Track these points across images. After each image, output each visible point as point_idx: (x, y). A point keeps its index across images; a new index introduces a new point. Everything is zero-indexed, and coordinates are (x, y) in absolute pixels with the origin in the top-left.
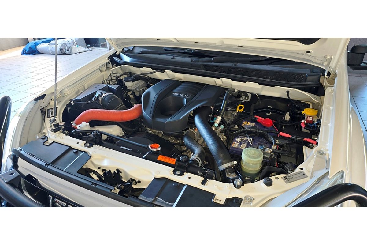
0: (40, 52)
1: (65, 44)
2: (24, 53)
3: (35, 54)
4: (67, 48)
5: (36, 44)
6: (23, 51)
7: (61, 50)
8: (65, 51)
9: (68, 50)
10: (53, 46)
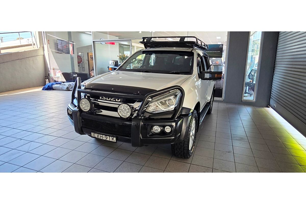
0: (54, 89)
1: (70, 85)
2: (44, 89)
3: (51, 90)
4: (71, 87)
5: (52, 84)
6: (44, 88)
7: (67, 88)
8: (70, 88)
9: (72, 88)
10: (63, 86)
